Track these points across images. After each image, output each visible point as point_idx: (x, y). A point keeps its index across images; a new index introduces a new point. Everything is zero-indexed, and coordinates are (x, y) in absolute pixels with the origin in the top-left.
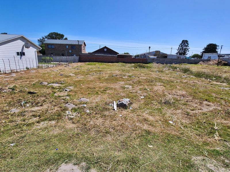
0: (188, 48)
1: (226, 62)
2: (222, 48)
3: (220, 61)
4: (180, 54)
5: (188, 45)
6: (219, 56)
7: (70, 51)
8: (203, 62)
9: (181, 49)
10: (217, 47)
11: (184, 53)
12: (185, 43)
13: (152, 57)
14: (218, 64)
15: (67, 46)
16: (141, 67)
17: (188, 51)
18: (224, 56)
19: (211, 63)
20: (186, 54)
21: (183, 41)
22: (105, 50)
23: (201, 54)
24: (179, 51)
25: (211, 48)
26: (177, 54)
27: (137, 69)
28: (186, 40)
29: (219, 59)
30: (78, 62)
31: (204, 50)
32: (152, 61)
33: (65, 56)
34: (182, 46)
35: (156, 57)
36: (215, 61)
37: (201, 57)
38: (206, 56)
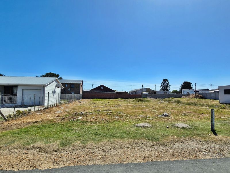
0: (168, 85)
1: (202, 96)
2: (196, 85)
3: (197, 95)
4: (164, 90)
5: (168, 83)
6: (196, 91)
7: (69, 90)
8: (185, 96)
9: (164, 86)
10: (191, 84)
11: (167, 90)
12: (165, 81)
13: (145, 93)
14: (196, 97)
15: (66, 85)
16: (142, 101)
17: (170, 88)
18: (199, 91)
19: (191, 96)
20: (168, 90)
21: (164, 80)
22: (102, 88)
23: (180, 90)
24: (162, 88)
25: (187, 85)
26: (161, 90)
27: (139, 103)
28: (166, 79)
29: (195, 93)
30: (82, 99)
31: (181, 87)
32: (146, 96)
33: (64, 94)
34: (164, 84)
35: (148, 93)
36: (193, 95)
37: (181, 92)
38: (185, 91)
